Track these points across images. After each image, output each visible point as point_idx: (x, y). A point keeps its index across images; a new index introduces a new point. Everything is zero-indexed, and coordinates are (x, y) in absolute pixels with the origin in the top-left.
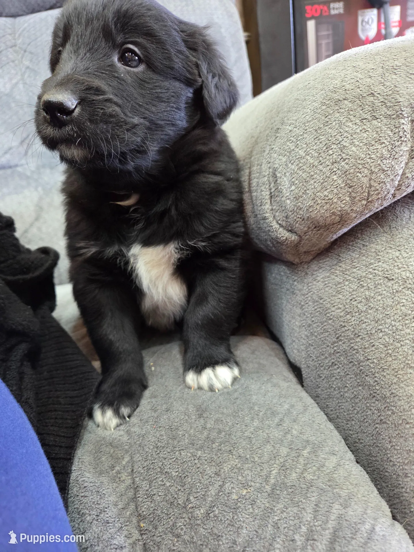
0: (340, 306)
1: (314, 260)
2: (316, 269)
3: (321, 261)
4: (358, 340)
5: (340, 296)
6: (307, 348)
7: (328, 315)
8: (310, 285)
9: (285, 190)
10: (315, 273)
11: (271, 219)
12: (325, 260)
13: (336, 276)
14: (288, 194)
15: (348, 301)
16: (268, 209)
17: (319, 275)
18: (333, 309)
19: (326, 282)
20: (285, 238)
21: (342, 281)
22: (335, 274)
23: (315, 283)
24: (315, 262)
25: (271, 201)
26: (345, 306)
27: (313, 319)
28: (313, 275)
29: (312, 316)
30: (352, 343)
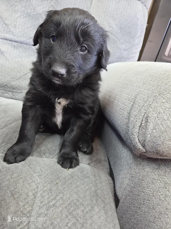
0: (152, 190)
1: (146, 160)
2: (146, 164)
3: (150, 162)
4: (154, 211)
5: (153, 186)
6: (126, 195)
7: (143, 190)
8: (140, 170)
9: (150, 129)
10: (145, 166)
11: (136, 137)
12: (152, 163)
13: (155, 175)
14: (150, 132)
15: (157, 190)
16: (137, 131)
17: (146, 168)
18: (147, 189)
19: (149, 174)
20: (139, 148)
21: (157, 179)
22: (155, 174)
23: (143, 170)
24: (147, 161)
25: (139, 128)
26: (153, 191)
27: (135, 186)
28: (143, 166)
29: (135, 184)
30: (150, 210)
